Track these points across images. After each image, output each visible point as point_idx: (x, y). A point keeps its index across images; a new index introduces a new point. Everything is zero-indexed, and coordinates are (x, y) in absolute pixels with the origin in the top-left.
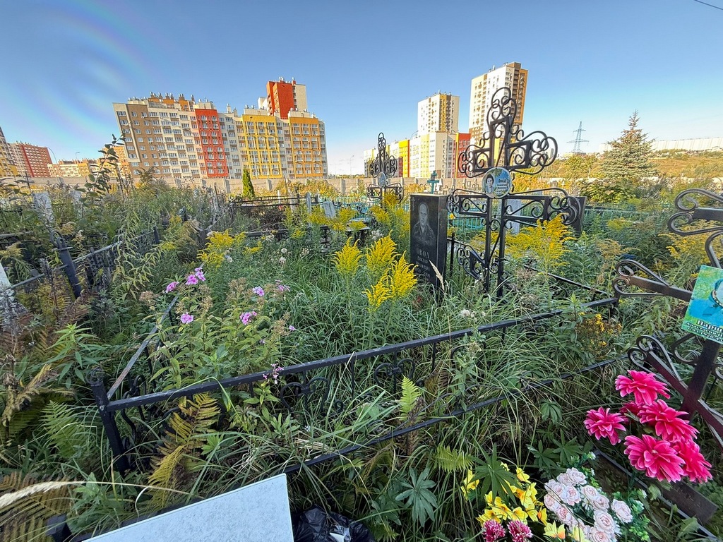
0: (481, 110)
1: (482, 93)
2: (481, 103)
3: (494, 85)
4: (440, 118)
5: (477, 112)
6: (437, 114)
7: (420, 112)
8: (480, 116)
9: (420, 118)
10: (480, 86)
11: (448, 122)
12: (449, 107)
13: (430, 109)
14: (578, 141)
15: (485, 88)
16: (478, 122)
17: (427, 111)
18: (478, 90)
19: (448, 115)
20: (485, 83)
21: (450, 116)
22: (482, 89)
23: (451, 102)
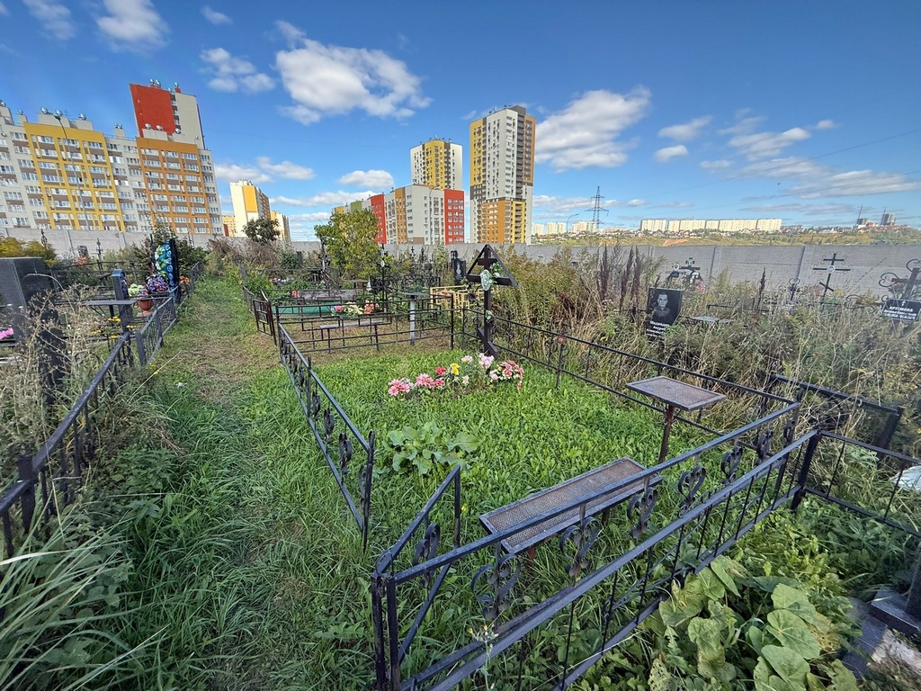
0: (482, 162)
1: (481, 142)
2: (481, 154)
3: (494, 133)
5: (477, 166)
6: (432, 165)
7: (413, 161)
8: (481, 170)
9: (413, 170)
10: (479, 132)
11: (448, 177)
12: (448, 158)
13: (424, 158)
14: (597, 209)
15: (485, 135)
16: (479, 178)
17: (422, 161)
18: (477, 137)
19: (448, 168)
20: (485, 129)
21: (451, 170)
22: (482, 136)
23: (451, 151)
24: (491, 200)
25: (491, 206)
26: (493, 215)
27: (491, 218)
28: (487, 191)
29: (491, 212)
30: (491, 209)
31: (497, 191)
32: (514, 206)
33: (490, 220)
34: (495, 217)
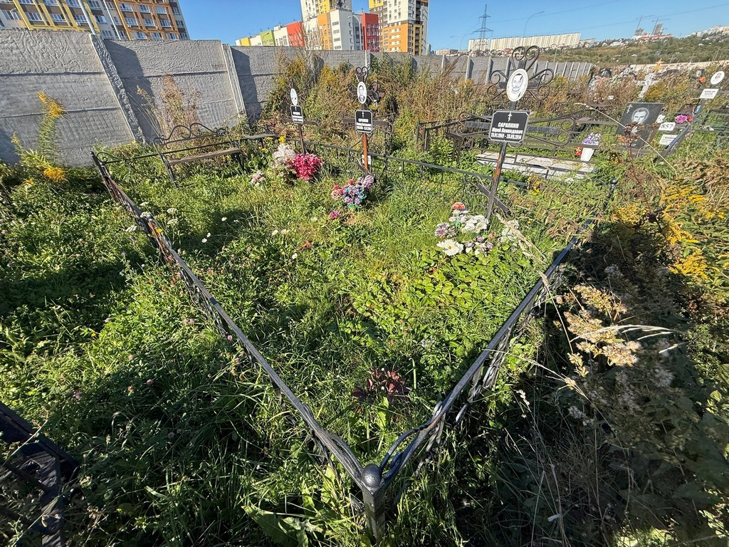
14: (483, 30)
24: (393, 24)
25: (393, 31)
26: (395, 40)
27: (393, 43)
28: (388, 14)
29: (393, 37)
30: (393, 34)
31: (399, 14)
32: (414, 29)
33: (393, 46)
34: (398, 42)
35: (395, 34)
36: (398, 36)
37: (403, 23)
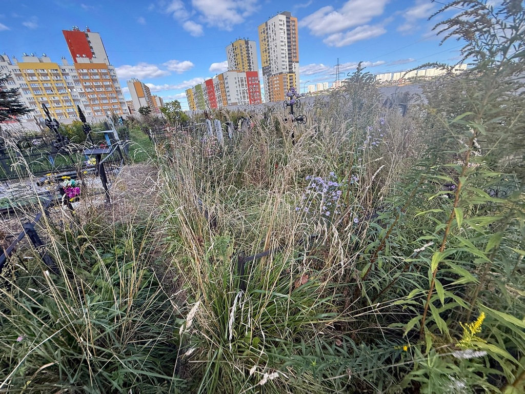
0: (267, 52)
1: (266, 38)
2: (266, 46)
3: (273, 31)
4: (242, 59)
5: (265, 54)
6: (239, 56)
8: (267, 56)
10: (264, 32)
11: (249, 63)
12: (248, 50)
13: (234, 52)
14: (338, 73)
16: (267, 62)
17: (233, 54)
18: (263, 35)
19: (249, 57)
20: (267, 29)
21: (251, 58)
22: (266, 34)
23: (249, 46)
24: (275, 75)
28: (272, 69)
29: (275, 82)
32: (288, 77)
33: (276, 87)
34: (278, 85)
35: (276, 80)
36: (278, 82)
37: (280, 74)
